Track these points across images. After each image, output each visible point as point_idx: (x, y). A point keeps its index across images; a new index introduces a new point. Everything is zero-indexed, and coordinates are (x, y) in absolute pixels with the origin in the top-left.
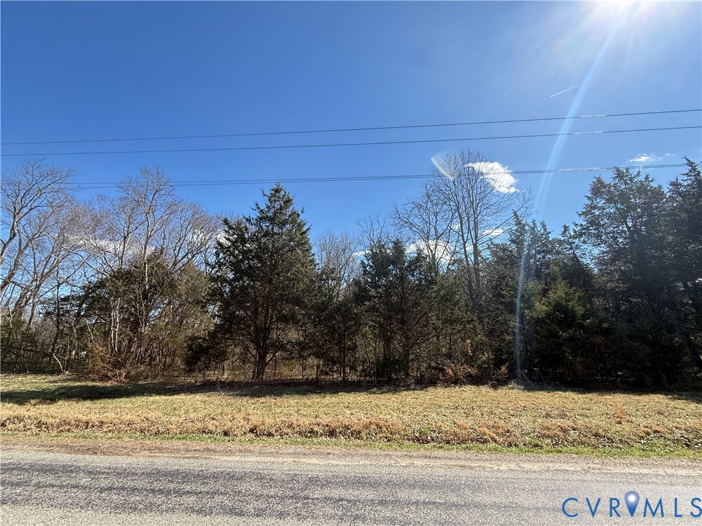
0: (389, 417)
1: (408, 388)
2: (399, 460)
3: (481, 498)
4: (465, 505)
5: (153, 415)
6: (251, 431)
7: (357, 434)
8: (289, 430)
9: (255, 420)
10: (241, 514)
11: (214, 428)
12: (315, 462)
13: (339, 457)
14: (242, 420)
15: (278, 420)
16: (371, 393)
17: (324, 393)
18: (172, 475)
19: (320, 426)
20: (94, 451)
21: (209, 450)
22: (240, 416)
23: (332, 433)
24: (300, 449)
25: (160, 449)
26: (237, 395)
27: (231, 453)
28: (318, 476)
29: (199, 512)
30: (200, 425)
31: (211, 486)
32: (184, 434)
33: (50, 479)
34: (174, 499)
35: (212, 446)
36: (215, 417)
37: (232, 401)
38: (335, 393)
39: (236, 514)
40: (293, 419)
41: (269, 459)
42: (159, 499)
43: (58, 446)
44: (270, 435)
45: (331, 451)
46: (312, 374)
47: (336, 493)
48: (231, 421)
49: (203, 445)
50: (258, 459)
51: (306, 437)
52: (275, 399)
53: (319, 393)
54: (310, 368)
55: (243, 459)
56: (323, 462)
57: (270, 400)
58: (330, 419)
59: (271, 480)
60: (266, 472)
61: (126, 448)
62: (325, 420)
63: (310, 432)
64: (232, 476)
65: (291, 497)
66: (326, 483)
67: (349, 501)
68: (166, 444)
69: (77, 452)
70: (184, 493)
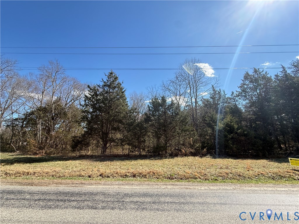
0: (158, 169)
1: (166, 158)
2: (161, 186)
3: (193, 200)
4: (187, 203)
5: (57, 169)
6: (100, 175)
7: (145, 176)
8: (116, 175)
9: (102, 171)
10: (96, 208)
11: (84, 174)
12: (127, 187)
13: (137, 185)
14: (96, 171)
15: (112, 170)
16: (151, 160)
17: (132, 160)
18: (66, 194)
19: (130, 173)
20: (32, 184)
21: (82, 183)
22: (95, 169)
23: (134, 176)
24: (121, 182)
25: (61, 183)
26: (94, 161)
27: (92, 184)
28: (128, 193)
29: (78, 208)
30: (78, 173)
31: (83, 198)
32: (71, 177)
33: (12, 196)
34: (67, 203)
35: (84, 182)
36: (85, 170)
37: (92, 163)
38: (136, 160)
39: (94, 209)
40: (118, 170)
41: (108, 187)
42: (61, 203)
43: (15, 183)
44: (108, 177)
45: (134, 183)
46: (126, 152)
47: (136, 199)
48: (92, 171)
49: (79, 181)
50: (103, 187)
51: (124, 177)
52: (111, 162)
53: (129, 160)
54: (126, 149)
55: (97, 187)
56: (131, 187)
57: (108, 163)
58: (134, 171)
59: (108, 195)
60: (106, 192)
61: (46, 183)
62: (132, 171)
63: (125, 176)
64: (92, 194)
65: (117, 201)
66: (131, 196)
67: (141, 202)
68: (63, 181)
69: (24, 185)
70: (71, 201)
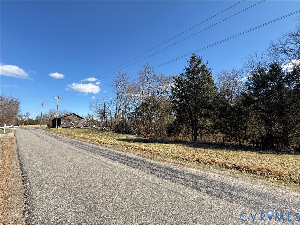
5: (161, 150)
6: (197, 160)
7: (254, 172)
8: (214, 163)
9: (198, 156)
10: (201, 191)
11: (182, 157)
12: (231, 179)
13: (245, 180)
14: (192, 156)
15: (208, 158)
17: (229, 150)
18: (173, 170)
19: (230, 164)
20: (149, 158)
21: (182, 164)
22: (191, 154)
23: (237, 168)
24: (221, 172)
25: (166, 161)
26: (188, 146)
27: (191, 167)
28: (234, 186)
29: (185, 185)
30: (177, 155)
31: (189, 178)
32: (172, 157)
34: (175, 179)
35: (183, 163)
36: (181, 153)
37: (187, 148)
38: (235, 150)
39: (199, 190)
40: (215, 159)
41: (207, 173)
42: (170, 177)
44: (205, 163)
45: (239, 176)
46: (221, 141)
47: (247, 196)
48: (188, 156)
49: (179, 162)
50: (203, 172)
51: (223, 167)
52: (204, 149)
53: (226, 149)
54: (220, 138)
55: (196, 170)
56: (236, 180)
57: (202, 150)
58: (235, 162)
59: (210, 181)
60: (207, 178)
61: (156, 159)
62: (233, 162)
63: (225, 166)
64: (194, 176)
65: (222, 191)
66: (240, 190)
67: (256, 202)
68: (167, 160)
70: (178, 177)
